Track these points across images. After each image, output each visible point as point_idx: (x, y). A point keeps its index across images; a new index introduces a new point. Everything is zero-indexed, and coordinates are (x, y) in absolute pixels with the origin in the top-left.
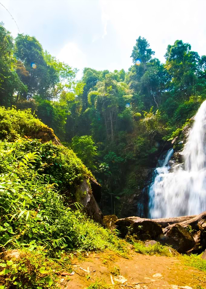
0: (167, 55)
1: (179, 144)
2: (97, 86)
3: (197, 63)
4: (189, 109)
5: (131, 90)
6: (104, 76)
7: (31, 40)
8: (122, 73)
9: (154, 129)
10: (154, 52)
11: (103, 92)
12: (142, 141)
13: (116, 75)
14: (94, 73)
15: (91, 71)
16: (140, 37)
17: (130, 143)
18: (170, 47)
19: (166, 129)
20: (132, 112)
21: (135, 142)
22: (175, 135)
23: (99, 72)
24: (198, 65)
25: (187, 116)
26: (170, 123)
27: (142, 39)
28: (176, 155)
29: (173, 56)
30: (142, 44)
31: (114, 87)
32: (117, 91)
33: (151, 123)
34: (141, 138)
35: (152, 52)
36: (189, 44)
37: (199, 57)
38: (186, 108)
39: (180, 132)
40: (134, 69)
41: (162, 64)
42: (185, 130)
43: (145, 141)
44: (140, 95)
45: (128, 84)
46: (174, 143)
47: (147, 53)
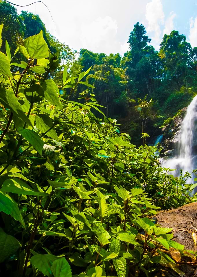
0: (162, 44)
1: (169, 132)
2: (94, 69)
3: (188, 54)
4: (179, 99)
5: (127, 76)
6: (100, 59)
7: (35, 18)
8: (117, 57)
9: (147, 116)
10: (150, 40)
11: (100, 76)
12: (135, 127)
13: (113, 59)
14: (91, 55)
15: (89, 53)
16: (138, 23)
17: (124, 127)
18: (166, 36)
19: (158, 117)
20: (127, 98)
21: (129, 127)
22: (166, 123)
23: (95, 54)
24: (189, 56)
25: (177, 106)
26: (160, 110)
27: (139, 25)
28: (167, 142)
29: (168, 45)
30: (139, 30)
31: (112, 72)
32: (114, 76)
33: (144, 110)
34: (134, 123)
35: (149, 39)
36: (185, 36)
37: (191, 48)
38: (177, 98)
39: (171, 122)
40: (130, 55)
41: (156, 51)
42: (175, 120)
43: (137, 126)
44: (135, 81)
45: (123, 69)
46: (165, 130)
47: (144, 40)
